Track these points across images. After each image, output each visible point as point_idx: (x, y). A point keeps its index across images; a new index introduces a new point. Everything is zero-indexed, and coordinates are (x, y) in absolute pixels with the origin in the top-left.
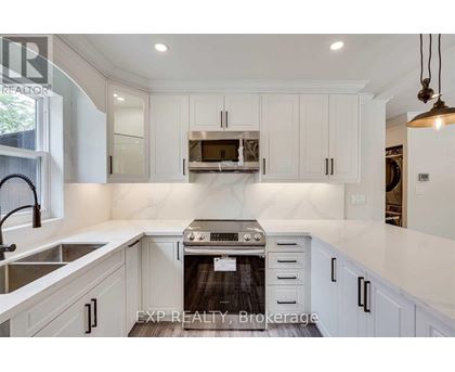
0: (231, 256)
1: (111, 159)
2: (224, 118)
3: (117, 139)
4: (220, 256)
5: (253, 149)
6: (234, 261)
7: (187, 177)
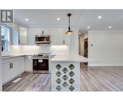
0: (42, 59)
1: (19, 41)
2: (43, 32)
3: (20, 37)
4: (40, 59)
5: (48, 38)
6: (42, 60)
7: (36, 44)
